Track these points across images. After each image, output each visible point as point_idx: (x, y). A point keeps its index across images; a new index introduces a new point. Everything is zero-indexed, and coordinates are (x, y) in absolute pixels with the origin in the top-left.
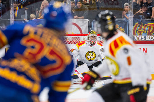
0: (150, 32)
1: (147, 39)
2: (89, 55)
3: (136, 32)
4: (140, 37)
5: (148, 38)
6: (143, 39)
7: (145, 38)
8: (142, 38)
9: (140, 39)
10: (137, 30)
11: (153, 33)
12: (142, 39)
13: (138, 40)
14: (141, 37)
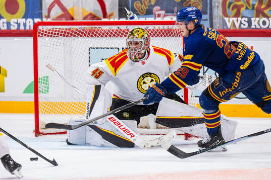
0: (263, 7)
1: (253, 27)
2: (144, 83)
3: (229, 7)
4: (237, 20)
5: (256, 23)
6: (244, 25)
7: (250, 22)
8: (241, 23)
9: (237, 25)
10: (230, 3)
11: (268, 10)
12: (242, 26)
13: (232, 28)
14: (239, 22)
